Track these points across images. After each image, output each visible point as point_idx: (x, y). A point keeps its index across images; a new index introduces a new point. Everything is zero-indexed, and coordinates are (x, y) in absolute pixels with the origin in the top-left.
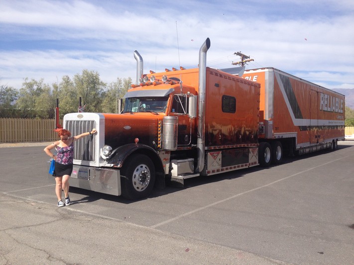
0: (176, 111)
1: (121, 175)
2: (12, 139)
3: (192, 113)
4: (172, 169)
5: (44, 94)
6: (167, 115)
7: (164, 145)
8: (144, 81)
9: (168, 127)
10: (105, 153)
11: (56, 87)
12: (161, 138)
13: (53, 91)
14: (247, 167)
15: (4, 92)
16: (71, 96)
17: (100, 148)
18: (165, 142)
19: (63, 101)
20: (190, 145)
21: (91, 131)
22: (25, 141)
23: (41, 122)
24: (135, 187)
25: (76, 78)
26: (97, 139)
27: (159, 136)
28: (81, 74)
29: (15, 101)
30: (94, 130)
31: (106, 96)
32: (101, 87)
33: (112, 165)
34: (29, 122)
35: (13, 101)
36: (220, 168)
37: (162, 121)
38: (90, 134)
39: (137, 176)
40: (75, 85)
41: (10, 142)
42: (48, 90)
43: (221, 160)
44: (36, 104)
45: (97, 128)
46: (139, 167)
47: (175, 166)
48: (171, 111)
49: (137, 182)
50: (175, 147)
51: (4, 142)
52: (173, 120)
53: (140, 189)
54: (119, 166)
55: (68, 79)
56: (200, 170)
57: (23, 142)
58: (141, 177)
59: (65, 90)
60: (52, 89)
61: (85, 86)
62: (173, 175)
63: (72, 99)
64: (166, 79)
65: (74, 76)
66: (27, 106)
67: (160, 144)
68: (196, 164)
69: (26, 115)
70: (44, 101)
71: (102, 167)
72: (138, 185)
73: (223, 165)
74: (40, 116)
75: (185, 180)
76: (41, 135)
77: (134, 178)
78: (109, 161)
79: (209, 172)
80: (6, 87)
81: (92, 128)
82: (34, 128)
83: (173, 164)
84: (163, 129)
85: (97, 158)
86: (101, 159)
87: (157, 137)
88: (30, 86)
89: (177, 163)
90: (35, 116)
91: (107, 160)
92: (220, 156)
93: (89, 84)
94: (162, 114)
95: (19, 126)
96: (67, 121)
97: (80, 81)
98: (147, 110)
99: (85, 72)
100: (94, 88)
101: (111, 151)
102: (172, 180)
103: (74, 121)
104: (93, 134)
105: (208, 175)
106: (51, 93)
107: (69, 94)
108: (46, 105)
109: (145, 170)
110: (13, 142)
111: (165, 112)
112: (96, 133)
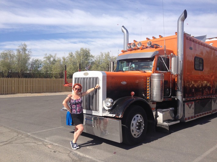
0: (160, 70)
1: (122, 124)
2: (39, 91)
3: (175, 70)
4: (158, 116)
5: (57, 63)
6: (154, 73)
7: (153, 97)
8: (132, 47)
9: (156, 82)
10: (107, 104)
11: (64, 59)
12: (149, 91)
13: (63, 62)
14: (211, 114)
15: (34, 62)
16: (73, 64)
17: (103, 100)
18: (153, 94)
19: (69, 67)
20: (171, 97)
21: (96, 86)
22: (46, 92)
23: (56, 81)
24: (133, 134)
25: (76, 53)
26: (101, 93)
27: (148, 89)
28: (79, 51)
29: (40, 68)
30: (97, 85)
31: (94, 64)
32: (91, 58)
33: (114, 115)
34: (49, 80)
35: (39, 67)
36: (193, 115)
37: (150, 78)
38: (95, 89)
39: (134, 125)
40: (75, 57)
41: (37, 93)
42: (60, 61)
43: (194, 108)
44: (52, 70)
45: (100, 84)
46: (135, 117)
47: (160, 115)
48: (156, 70)
49: (135, 130)
50: (161, 99)
51: (34, 93)
52: (159, 77)
53: (137, 135)
54: (120, 116)
55: (72, 54)
56: (180, 118)
57: (45, 92)
58: (137, 125)
59: (70, 61)
60: (62, 60)
61: (81, 58)
62: (158, 122)
63: (73, 66)
64: (151, 44)
65: (75, 52)
66: (47, 71)
67: (148, 96)
68: (175, 112)
69: (47, 76)
70: (57, 67)
71: (105, 117)
72: (135, 132)
73: (195, 113)
74: (55, 77)
75: (170, 126)
76: (56, 88)
77: (132, 126)
78: (110, 111)
79: (186, 119)
80: (35, 59)
81: (96, 83)
82: (51, 84)
83: (158, 112)
84: (151, 84)
85: (100, 109)
86: (104, 109)
87: (146, 90)
88: (49, 58)
89: (162, 112)
90: (52, 77)
91: (109, 111)
92: (193, 106)
93: (84, 57)
94: (149, 72)
95: (43, 83)
96: (76, 78)
97: (79, 55)
98: (137, 69)
99: (82, 49)
100: (87, 59)
101: (112, 103)
102: (158, 126)
103: (81, 78)
104: (97, 89)
105: (186, 121)
106: (62, 63)
107: (72, 63)
108: (59, 70)
109: (140, 120)
110: (39, 93)
111: (151, 71)
112: (99, 88)
